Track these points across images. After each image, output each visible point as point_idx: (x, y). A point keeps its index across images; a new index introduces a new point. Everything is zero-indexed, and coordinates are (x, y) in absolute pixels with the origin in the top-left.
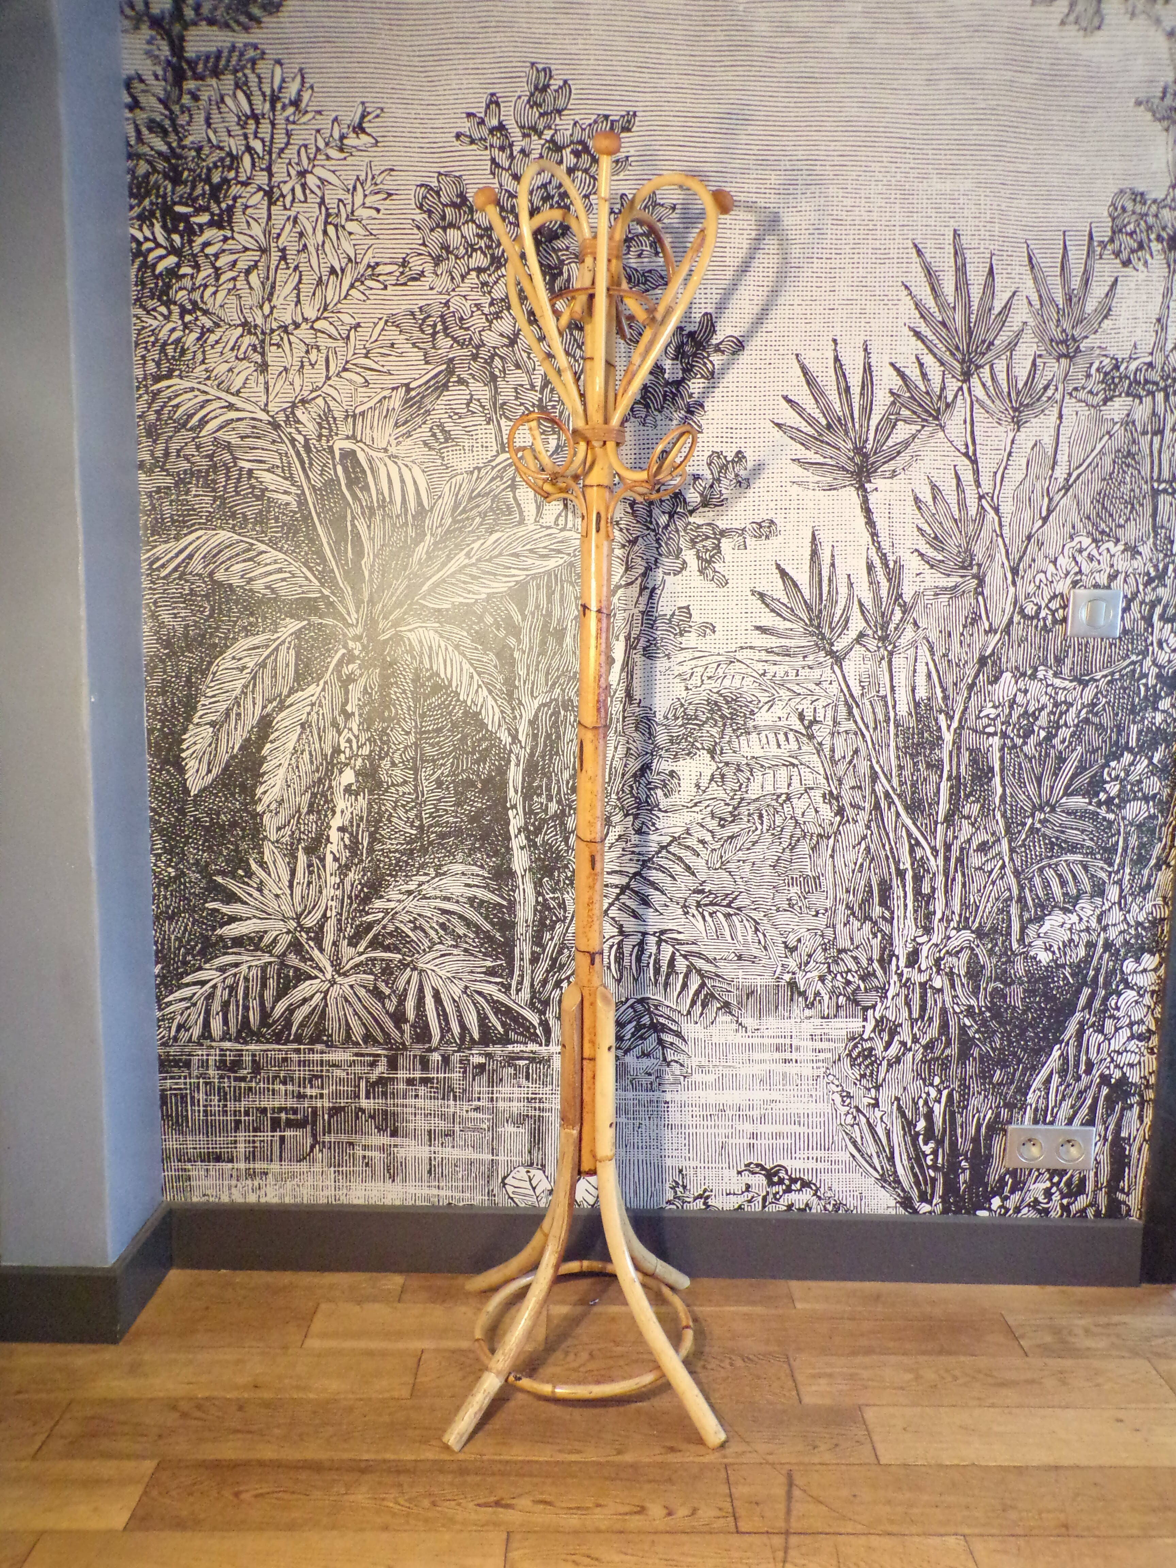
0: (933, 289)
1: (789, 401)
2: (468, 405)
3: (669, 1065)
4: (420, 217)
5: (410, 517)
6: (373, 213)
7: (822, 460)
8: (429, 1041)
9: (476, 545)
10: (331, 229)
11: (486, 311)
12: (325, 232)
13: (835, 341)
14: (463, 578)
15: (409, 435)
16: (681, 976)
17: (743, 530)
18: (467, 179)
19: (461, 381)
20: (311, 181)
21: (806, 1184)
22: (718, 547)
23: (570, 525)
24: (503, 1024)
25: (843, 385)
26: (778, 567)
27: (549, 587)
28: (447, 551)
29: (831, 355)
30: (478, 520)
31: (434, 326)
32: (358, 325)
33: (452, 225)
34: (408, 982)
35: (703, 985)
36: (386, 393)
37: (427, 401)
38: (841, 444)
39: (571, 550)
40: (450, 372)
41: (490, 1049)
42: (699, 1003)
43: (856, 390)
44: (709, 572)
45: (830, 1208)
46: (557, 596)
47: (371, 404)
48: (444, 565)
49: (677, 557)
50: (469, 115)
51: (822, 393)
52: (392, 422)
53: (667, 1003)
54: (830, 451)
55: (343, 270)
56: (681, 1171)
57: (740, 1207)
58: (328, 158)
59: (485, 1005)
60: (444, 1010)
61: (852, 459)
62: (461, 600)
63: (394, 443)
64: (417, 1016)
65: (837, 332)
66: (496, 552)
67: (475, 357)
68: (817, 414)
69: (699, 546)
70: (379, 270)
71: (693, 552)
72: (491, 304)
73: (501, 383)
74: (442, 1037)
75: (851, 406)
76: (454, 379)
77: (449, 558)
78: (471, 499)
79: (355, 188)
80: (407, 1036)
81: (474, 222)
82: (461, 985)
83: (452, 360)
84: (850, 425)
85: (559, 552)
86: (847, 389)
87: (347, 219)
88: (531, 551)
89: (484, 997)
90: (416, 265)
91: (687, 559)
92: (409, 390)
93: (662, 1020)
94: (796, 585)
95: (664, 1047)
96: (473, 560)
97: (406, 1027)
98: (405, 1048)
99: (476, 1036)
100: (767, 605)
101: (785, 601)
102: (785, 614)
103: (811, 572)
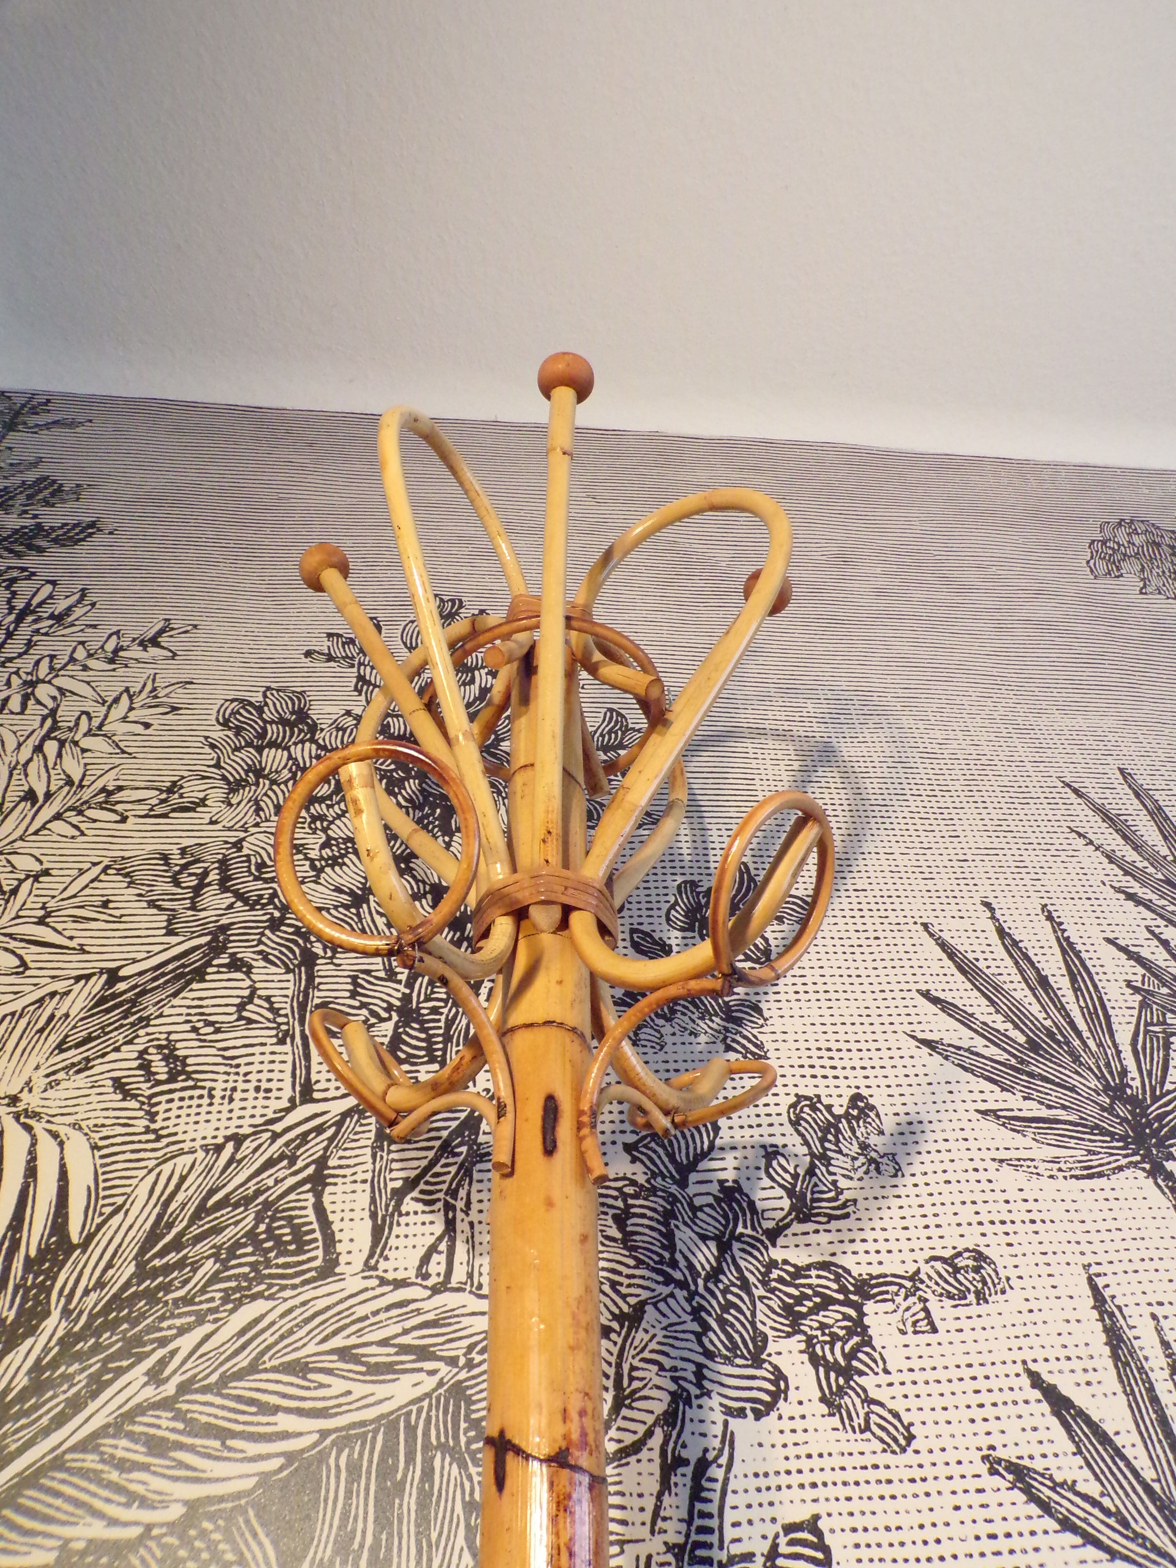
0: (1125, 837)
1: (935, 1001)
2: (241, 1007)
4: (218, 734)
5: (18, 1265)
6: (139, 729)
7: (1044, 1113)
9: (186, 1343)
10: (51, 748)
11: (313, 854)
12: (39, 749)
13: (988, 905)
14: (122, 1448)
15: (85, 1065)
17: (914, 1277)
18: (312, 695)
19: (236, 964)
20: (43, 692)
22: (858, 1327)
23: (459, 1275)
25: (1031, 974)
26: (1036, 1380)
27: (386, 1471)
28: (95, 1364)
29: (990, 926)
30: (209, 1267)
31: (206, 873)
32: (46, 873)
33: (273, 744)
36: (60, 986)
37: (149, 1000)
38: (1075, 1080)
39: (458, 1349)
40: (216, 947)
43: (1061, 983)
44: (850, 1401)
46: (410, 1500)
47: (17, 1006)
48: (76, 1405)
49: (757, 1362)
50: (330, 635)
51: (997, 988)
52: (54, 1039)
54: (1056, 1095)
55: (48, 795)
58: (85, 668)
61: (1110, 1110)
62: (97, 1530)
63: (40, 1082)
65: (985, 890)
66: (243, 1361)
67: (275, 925)
68: (999, 1023)
69: (809, 1325)
70: (117, 797)
71: (796, 1343)
72: (326, 845)
73: (322, 968)
75: (1061, 1008)
76: (224, 959)
77: (97, 1385)
78: (202, 1211)
79: (116, 700)
81: (313, 740)
83: (224, 929)
84: (1076, 1043)
85: (423, 1353)
86: (1044, 981)
87: (89, 733)
88: (344, 1353)
90: (193, 790)
91: (782, 1362)
92: (113, 976)
94: (1104, 1439)
96: (170, 1389)
100: (1046, 1507)
101: (1093, 1489)
102: (1107, 1536)
103: (1129, 1393)
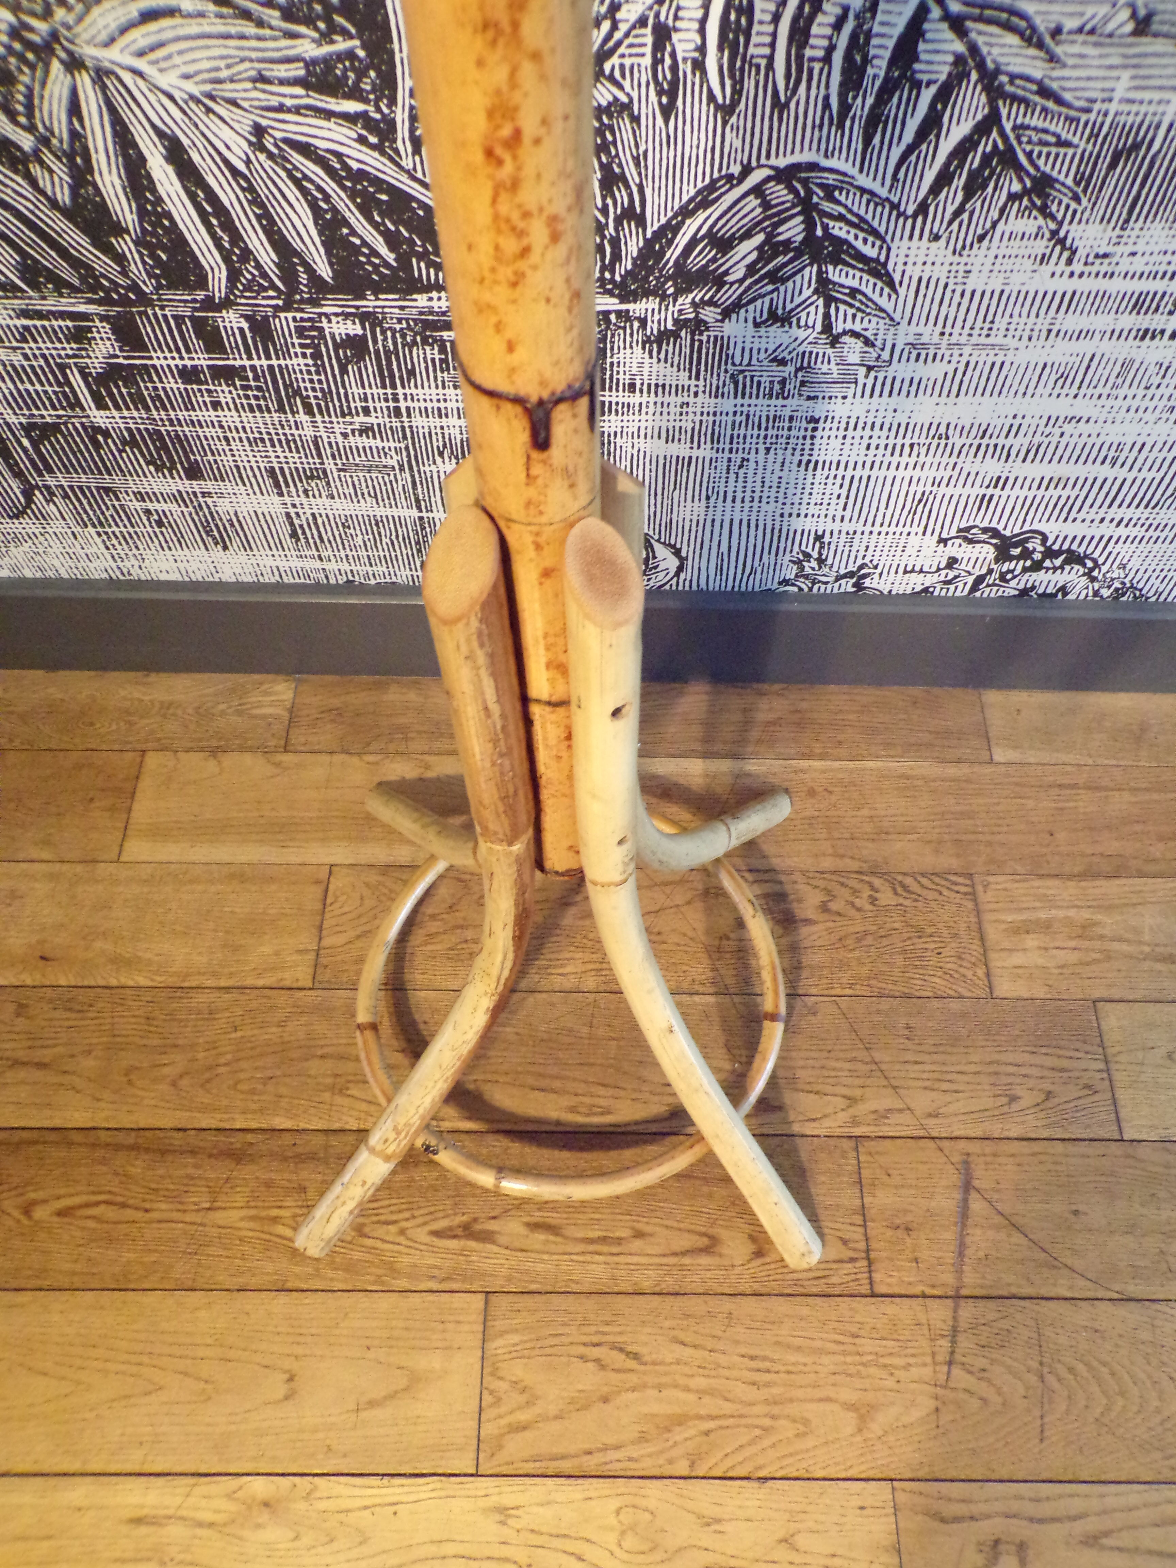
3: (835, 341)
8: (202, 282)
16: (927, 95)
21: (1074, 558)
24: (392, 240)
34: (74, 109)
35: (991, 121)
41: (370, 303)
42: (959, 182)
45: (1105, 593)
53: (863, 181)
56: (819, 538)
57: (926, 590)
59: (330, 186)
60: (212, 197)
64: (142, 213)
74: (234, 276)
80: (137, 269)
82: (240, 119)
89: (321, 162)
93: (839, 230)
95: (829, 300)
97: (126, 245)
98: (144, 299)
99: (324, 271)
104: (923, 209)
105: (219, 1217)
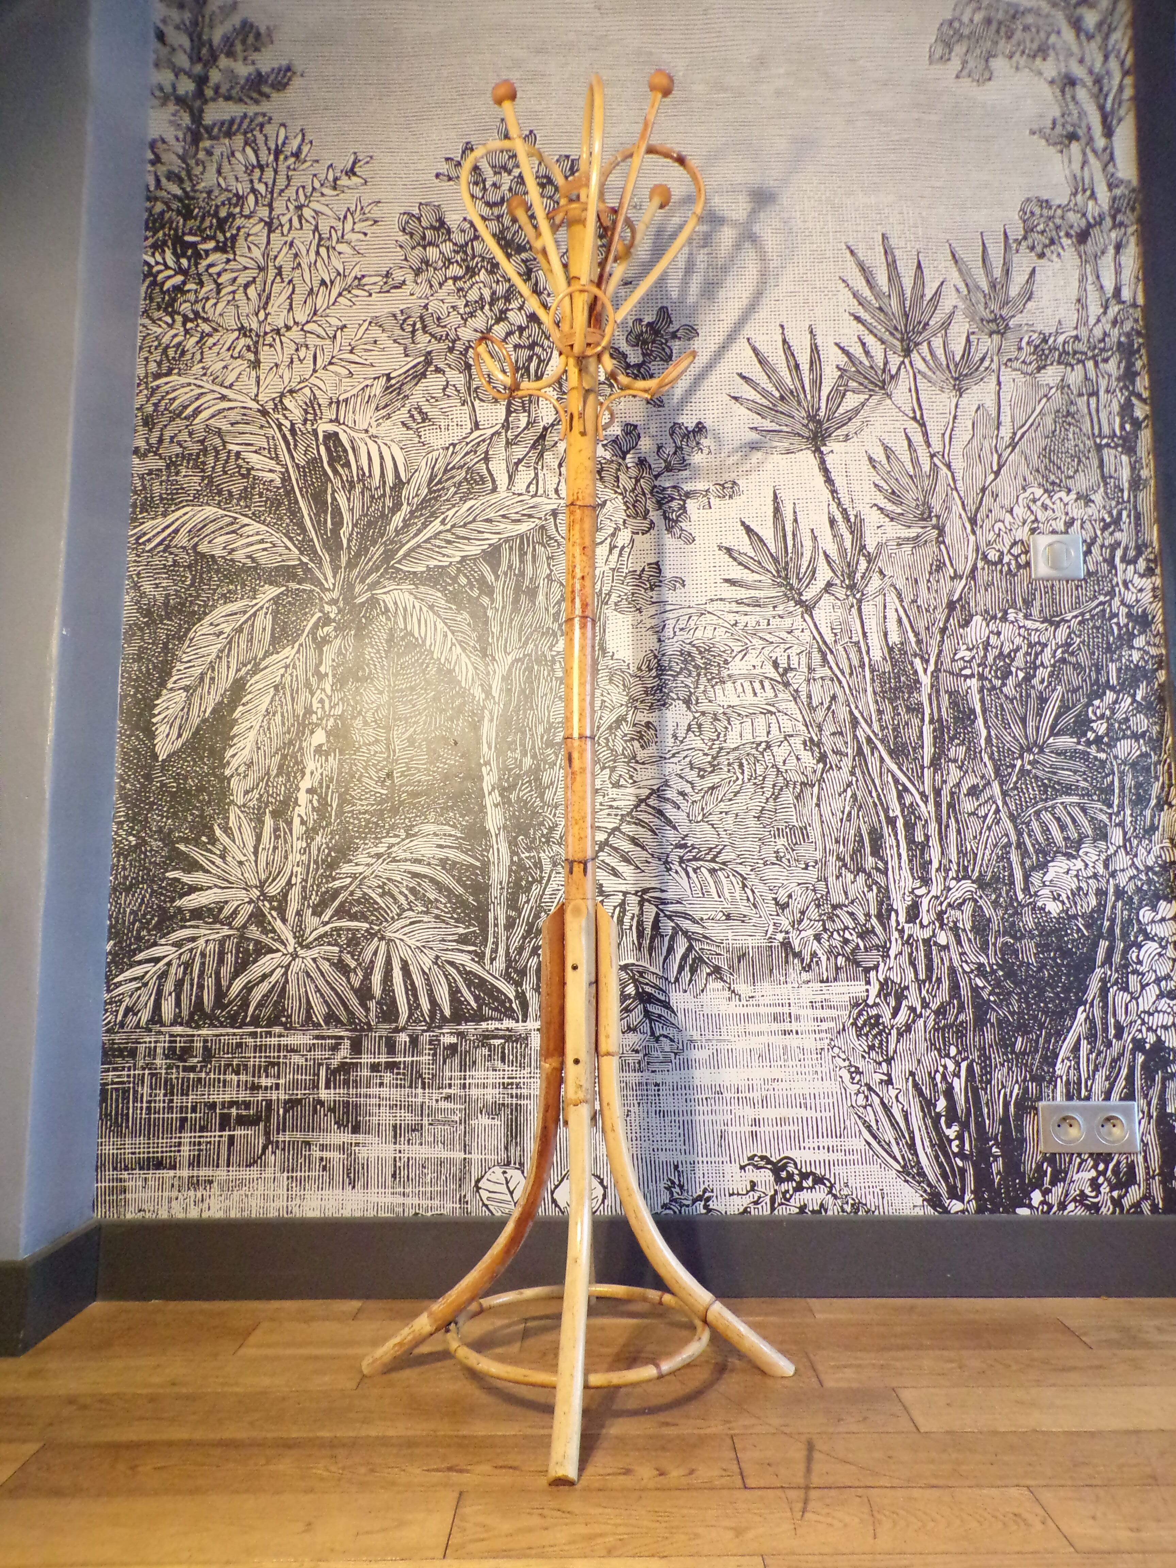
0: (868, 281)
1: (744, 378)
2: (444, 389)
3: (657, 1040)
4: (403, 238)
5: (388, 489)
6: (362, 236)
7: (778, 428)
8: (396, 1021)
9: (450, 513)
10: (323, 251)
11: (462, 311)
12: (318, 253)
13: (782, 326)
14: (438, 542)
15: (388, 416)
16: (667, 939)
17: (707, 491)
18: (444, 208)
19: (438, 370)
20: (307, 213)
21: (819, 1180)
22: (683, 508)
23: (540, 491)
24: (477, 998)
25: (792, 363)
26: (743, 523)
27: (521, 549)
28: (422, 519)
29: (780, 339)
30: (453, 490)
31: (414, 325)
32: (345, 326)
33: (430, 244)
34: (375, 953)
35: (690, 948)
36: (369, 382)
37: (406, 388)
38: (795, 414)
39: (542, 515)
40: (428, 362)
41: (462, 1027)
42: (687, 969)
43: (805, 367)
44: (676, 530)
45: (848, 1208)
46: (529, 557)
47: (355, 392)
48: (419, 531)
49: (645, 518)
50: (447, 159)
51: (774, 370)
52: (373, 406)
53: (652, 969)
54: (784, 419)
55: (332, 282)
56: (676, 1167)
57: (745, 1211)
58: (323, 195)
59: (458, 977)
60: (413, 984)
61: (806, 426)
62: (436, 563)
63: (374, 424)
64: (384, 990)
65: (783, 319)
66: (470, 518)
67: (451, 350)
68: (770, 388)
69: (665, 507)
70: (364, 281)
71: (660, 512)
72: (466, 305)
73: (474, 371)
74: (411, 1015)
75: (801, 380)
76: (432, 368)
77: (425, 526)
78: (446, 471)
79: (345, 217)
80: (372, 1015)
81: (450, 240)
82: (432, 954)
83: (430, 353)
84: (802, 396)
85: (530, 516)
86: (797, 366)
87: (338, 242)
88: (503, 516)
89: (457, 968)
90: (398, 276)
91: (654, 519)
92: (389, 378)
93: (648, 989)
94: (761, 540)
95: (651, 1021)
96: (448, 527)
97: (372, 1005)
98: (370, 1029)
99: (447, 1013)
100: (735, 559)
101: (752, 554)
102: (753, 567)
103: (775, 527)
104: (677, 980)
105: (272, 1467)
